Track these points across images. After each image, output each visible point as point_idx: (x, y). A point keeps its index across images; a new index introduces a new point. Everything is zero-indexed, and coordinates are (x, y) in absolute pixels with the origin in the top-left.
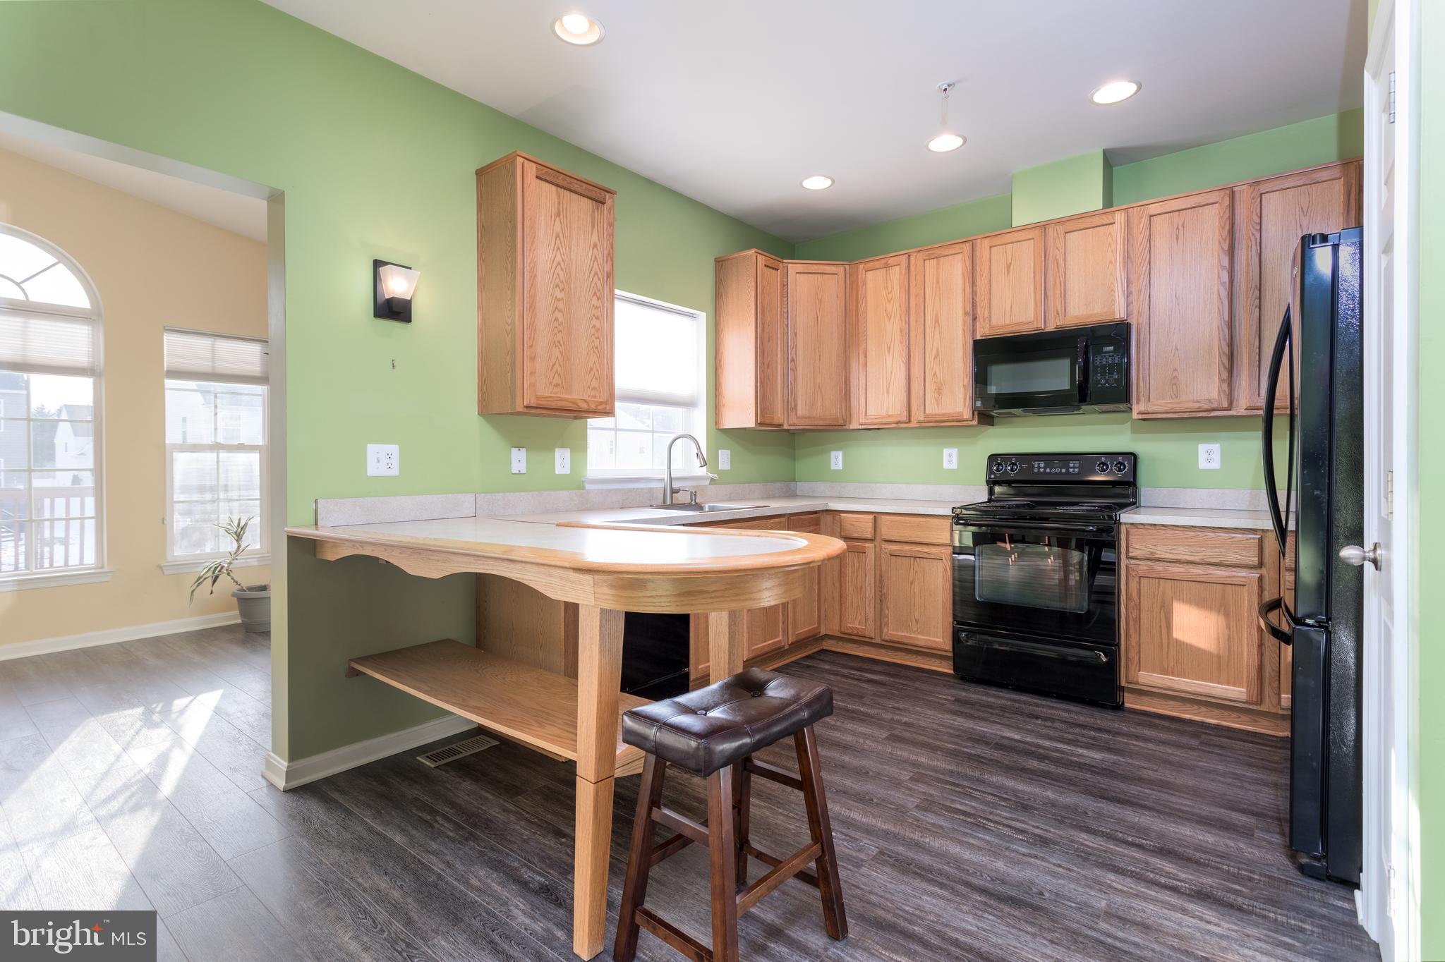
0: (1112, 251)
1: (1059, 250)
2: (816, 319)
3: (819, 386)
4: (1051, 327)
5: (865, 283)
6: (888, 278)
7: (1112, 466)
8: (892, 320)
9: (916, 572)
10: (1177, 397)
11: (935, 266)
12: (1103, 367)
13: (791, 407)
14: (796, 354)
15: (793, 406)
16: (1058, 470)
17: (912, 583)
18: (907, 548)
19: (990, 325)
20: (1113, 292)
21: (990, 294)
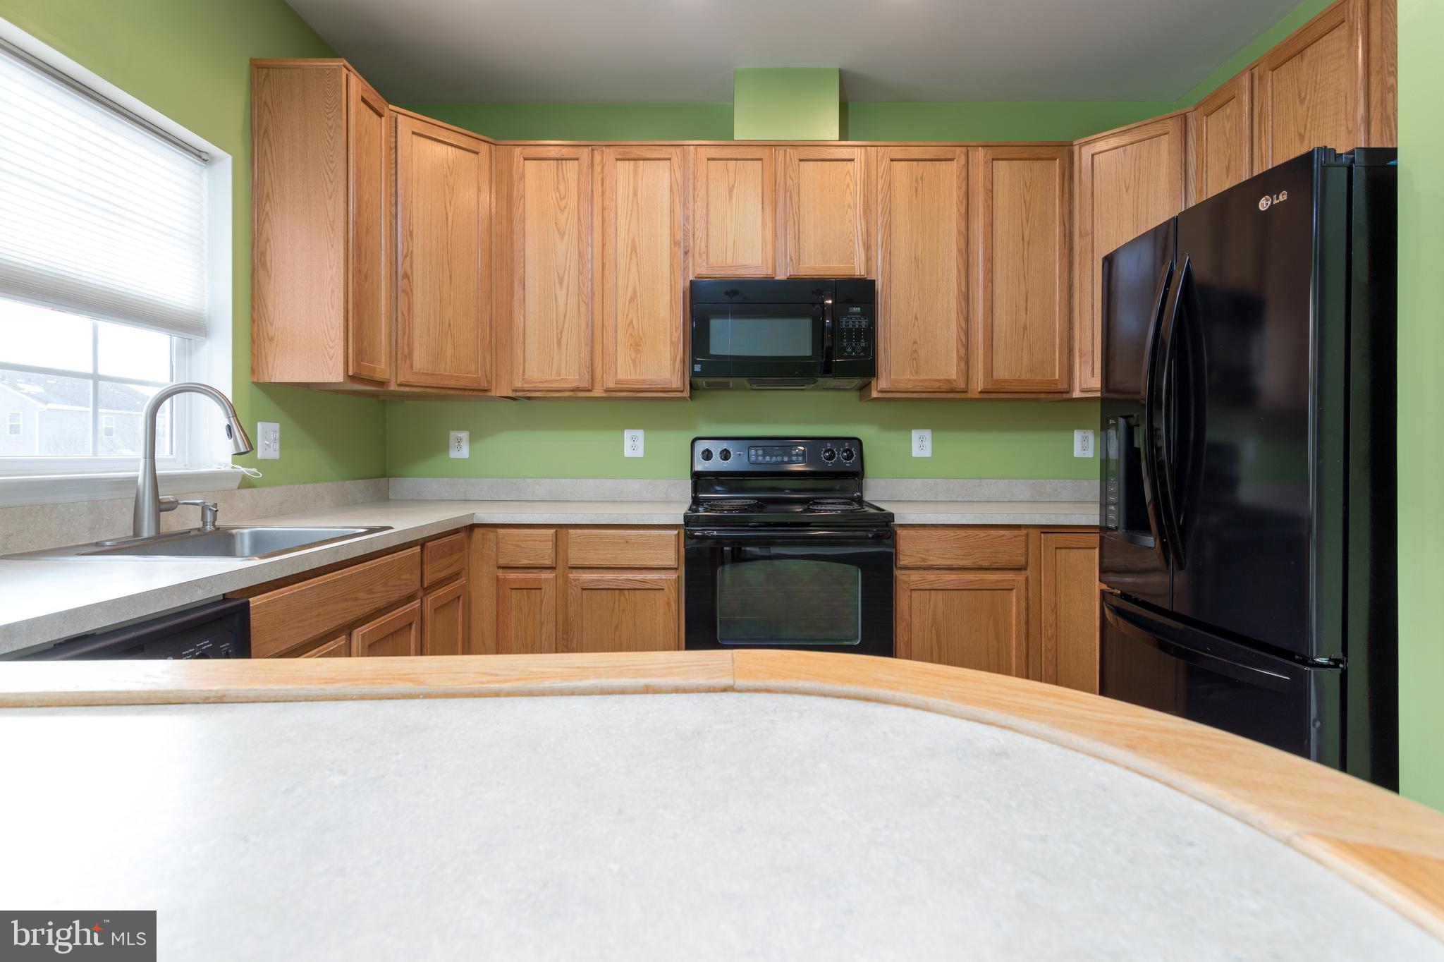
0: (851, 194)
1: (792, 180)
2: (444, 217)
3: (450, 325)
4: (781, 276)
5: (522, 177)
6: (560, 178)
7: (838, 454)
8: (566, 238)
9: (624, 610)
10: (917, 374)
11: (631, 170)
12: (849, 331)
13: (401, 352)
14: (411, 267)
15: (406, 351)
16: (779, 459)
17: (616, 628)
18: (610, 576)
19: (707, 264)
20: (851, 244)
21: (707, 222)
